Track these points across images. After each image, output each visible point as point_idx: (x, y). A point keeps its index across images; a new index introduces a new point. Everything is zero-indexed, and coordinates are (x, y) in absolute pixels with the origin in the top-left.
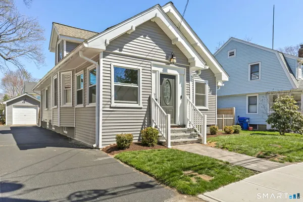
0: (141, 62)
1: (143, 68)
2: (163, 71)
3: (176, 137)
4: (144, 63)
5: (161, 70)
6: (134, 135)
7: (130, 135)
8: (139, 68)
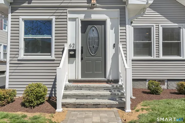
0: (54, 11)
1: (57, 17)
2: (85, 17)
3: (87, 96)
4: (58, 11)
5: (82, 17)
6: (17, 92)
7: (14, 91)
8: (51, 17)
